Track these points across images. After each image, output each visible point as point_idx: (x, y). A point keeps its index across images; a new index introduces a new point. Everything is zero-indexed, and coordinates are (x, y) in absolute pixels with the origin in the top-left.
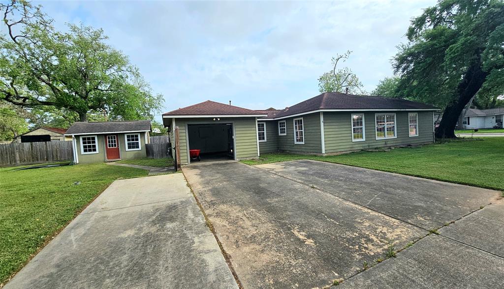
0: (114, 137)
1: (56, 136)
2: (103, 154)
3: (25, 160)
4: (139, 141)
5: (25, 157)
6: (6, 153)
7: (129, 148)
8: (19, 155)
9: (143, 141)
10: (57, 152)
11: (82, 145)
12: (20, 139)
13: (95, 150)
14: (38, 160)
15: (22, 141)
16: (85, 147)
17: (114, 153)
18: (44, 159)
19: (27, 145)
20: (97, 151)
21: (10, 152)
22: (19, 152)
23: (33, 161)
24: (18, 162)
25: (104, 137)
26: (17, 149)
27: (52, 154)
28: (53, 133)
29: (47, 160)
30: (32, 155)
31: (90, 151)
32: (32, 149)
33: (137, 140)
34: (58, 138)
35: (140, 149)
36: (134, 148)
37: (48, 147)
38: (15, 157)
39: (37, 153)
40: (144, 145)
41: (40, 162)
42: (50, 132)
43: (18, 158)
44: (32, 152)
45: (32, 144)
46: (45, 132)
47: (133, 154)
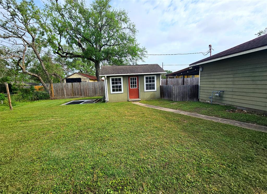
0: (135, 79)
1: (85, 79)
2: (126, 94)
3: (69, 95)
4: (155, 83)
5: (69, 92)
6: (59, 90)
7: (147, 89)
8: (66, 91)
9: (158, 82)
10: (86, 90)
11: (111, 85)
12: (66, 81)
13: (120, 90)
14: (76, 95)
15: (67, 82)
16: (113, 87)
17: (135, 93)
18: (79, 95)
19: (70, 84)
20: (122, 92)
21: (61, 89)
22: (66, 89)
23: (73, 96)
24: (66, 96)
25: (128, 78)
26: (64, 87)
27: (84, 92)
28: (83, 77)
29: (81, 95)
30: (73, 92)
31: (117, 90)
32: (73, 87)
33: (154, 81)
34: (85, 80)
35: (155, 90)
36: (150, 89)
37: (81, 87)
38: (64, 92)
39: (75, 90)
40: (159, 86)
41: (77, 96)
42: (81, 76)
43: (65, 94)
44: (73, 89)
45: (72, 84)
46: (78, 76)
47: (150, 95)
